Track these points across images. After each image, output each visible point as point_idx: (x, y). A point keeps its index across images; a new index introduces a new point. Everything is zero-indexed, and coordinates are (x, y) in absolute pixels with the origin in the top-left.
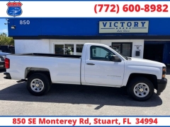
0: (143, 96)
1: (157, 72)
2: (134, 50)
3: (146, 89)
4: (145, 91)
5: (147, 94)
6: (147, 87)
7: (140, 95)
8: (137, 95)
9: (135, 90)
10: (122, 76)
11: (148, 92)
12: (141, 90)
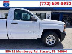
0: (52, 44)
1: (60, 27)
2: (47, 16)
3: (54, 39)
4: (53, 40)
5: (54, 42)
6: (54, 38)
7: (50, 43)
8: (48, 43)
9: (46, 40)
10: (38, 31)
11: (55, 41)
12: (51, 40)
